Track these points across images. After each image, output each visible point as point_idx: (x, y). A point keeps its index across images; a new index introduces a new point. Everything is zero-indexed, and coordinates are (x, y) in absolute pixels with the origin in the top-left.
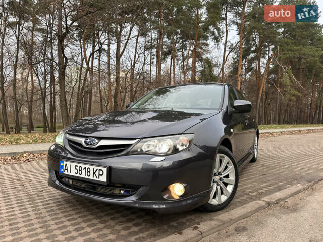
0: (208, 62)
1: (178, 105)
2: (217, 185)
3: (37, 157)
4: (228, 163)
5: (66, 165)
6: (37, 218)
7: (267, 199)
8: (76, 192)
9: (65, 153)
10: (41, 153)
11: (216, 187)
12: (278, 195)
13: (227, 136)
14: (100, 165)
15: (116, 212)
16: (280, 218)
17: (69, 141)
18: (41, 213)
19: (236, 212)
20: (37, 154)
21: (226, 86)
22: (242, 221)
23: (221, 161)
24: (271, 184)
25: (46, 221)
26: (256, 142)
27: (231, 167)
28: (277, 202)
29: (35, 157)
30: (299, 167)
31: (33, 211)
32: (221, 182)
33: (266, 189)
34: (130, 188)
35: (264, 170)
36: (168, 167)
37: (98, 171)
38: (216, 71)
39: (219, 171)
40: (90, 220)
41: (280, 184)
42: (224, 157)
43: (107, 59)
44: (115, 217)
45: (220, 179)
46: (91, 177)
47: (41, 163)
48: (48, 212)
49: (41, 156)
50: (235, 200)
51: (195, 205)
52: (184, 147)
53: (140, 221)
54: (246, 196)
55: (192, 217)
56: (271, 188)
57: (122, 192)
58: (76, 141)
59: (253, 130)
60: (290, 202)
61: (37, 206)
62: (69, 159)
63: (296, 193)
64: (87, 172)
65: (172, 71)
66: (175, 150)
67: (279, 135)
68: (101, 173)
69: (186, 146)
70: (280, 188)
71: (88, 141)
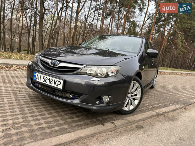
0: (134, 23)
1: (112, 47)
2: (129, 99)
3: (21, 68)
4: (138, 87)
5: (38, 75)
6: (17, 105)
7: (157, 111)
8: (43, 93)
9: (38, 68)
10: (24, 66)
11: (128, 101)
12: (164, 110)
13: (140, 71)
14: (59, 78)
15: (66, 107)
16: (164, 123)
17: (41, 60)
18: (20, 102)
19: (138, 117)
20: (21, 66)
21: (144, 39)
22: (141, 122)
23: (134, 85)
24: (161, 103)
25: (23, 108)
26: (156, 77)
27: (139, 90)
28: (163, 114)
29: (20, 68)
30: (178, 95)
31: (15, 100)
32: (132, 98)
33: (158, 105)
34: (76, 95)
35: (158, 94)
36: (101, 85)
37: (57, 81)
38: (138, 30)
39: (132, 91)
40: (49, 110)
41: (166, 103)
42: (136, 83)
43: (71, 13)
44: (65, 110)
45: (132, 96)
46: (53, 85)
47: (23, 72)
48: (24, 102)
49: (24, 68)
50: (138, 109)
51: (114, 109)
52: (113, 74)
53: (80, 114)
54: (145, 108)
55: (111, 116)
56: (161, 105)
57: (71, 96)
58: (46, 61)
59: (155, 69)
60: (171, 114)
61: (18, 98)
62: (40, 72)
63: (175, 110)
64: (50, 81)
65: (110, 26)
66: (107, 75)
67: (169, 74)
68: (59, 83)
69: (114, 73)
70: (166, 106)
71: (53, 62)
